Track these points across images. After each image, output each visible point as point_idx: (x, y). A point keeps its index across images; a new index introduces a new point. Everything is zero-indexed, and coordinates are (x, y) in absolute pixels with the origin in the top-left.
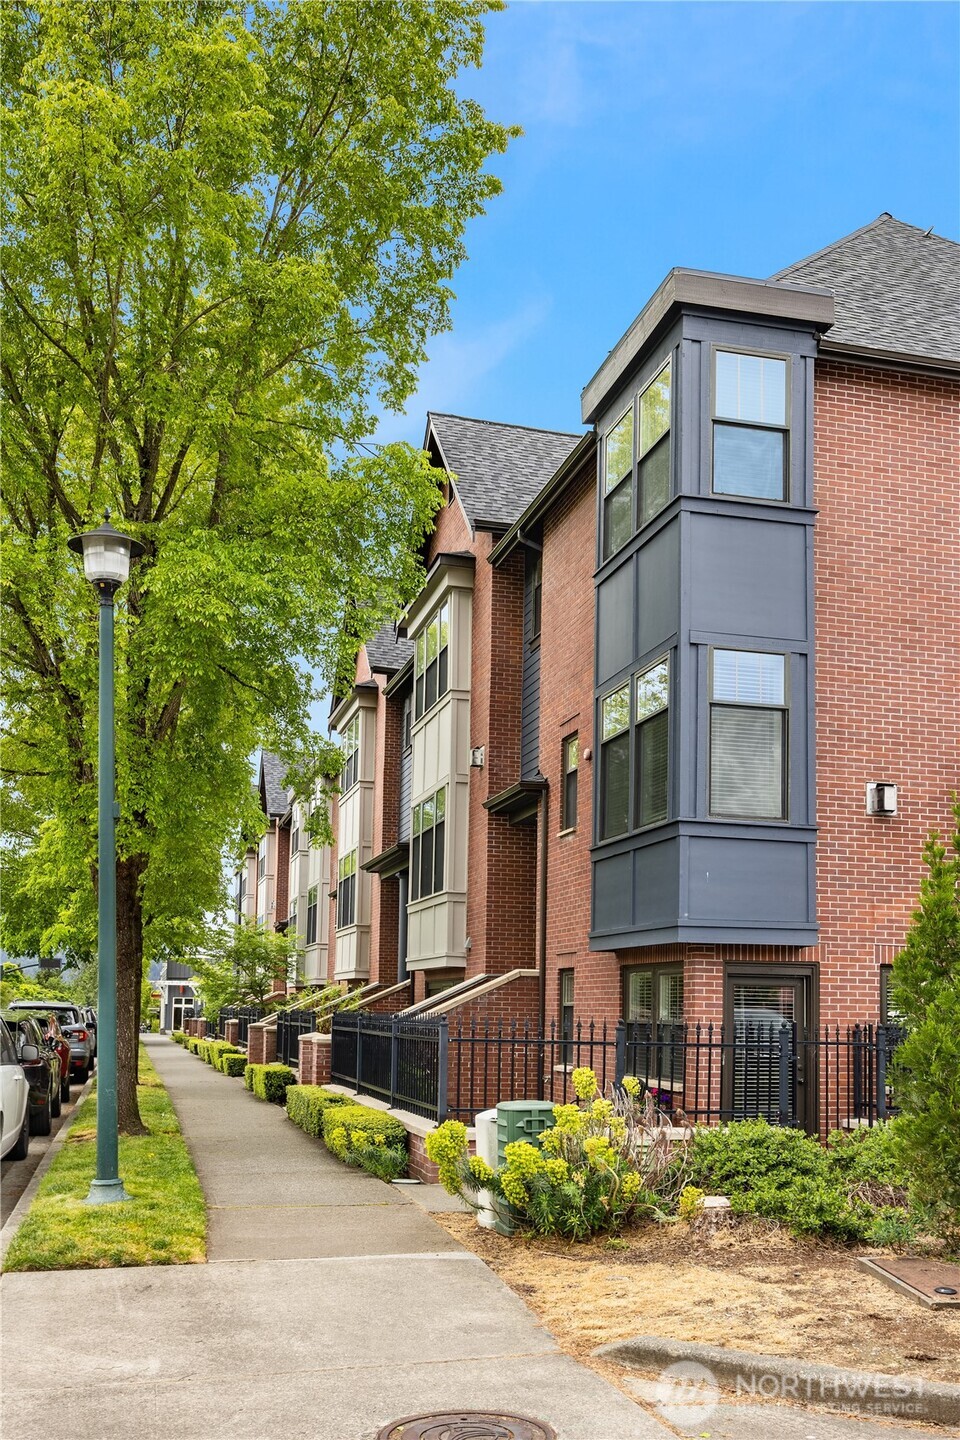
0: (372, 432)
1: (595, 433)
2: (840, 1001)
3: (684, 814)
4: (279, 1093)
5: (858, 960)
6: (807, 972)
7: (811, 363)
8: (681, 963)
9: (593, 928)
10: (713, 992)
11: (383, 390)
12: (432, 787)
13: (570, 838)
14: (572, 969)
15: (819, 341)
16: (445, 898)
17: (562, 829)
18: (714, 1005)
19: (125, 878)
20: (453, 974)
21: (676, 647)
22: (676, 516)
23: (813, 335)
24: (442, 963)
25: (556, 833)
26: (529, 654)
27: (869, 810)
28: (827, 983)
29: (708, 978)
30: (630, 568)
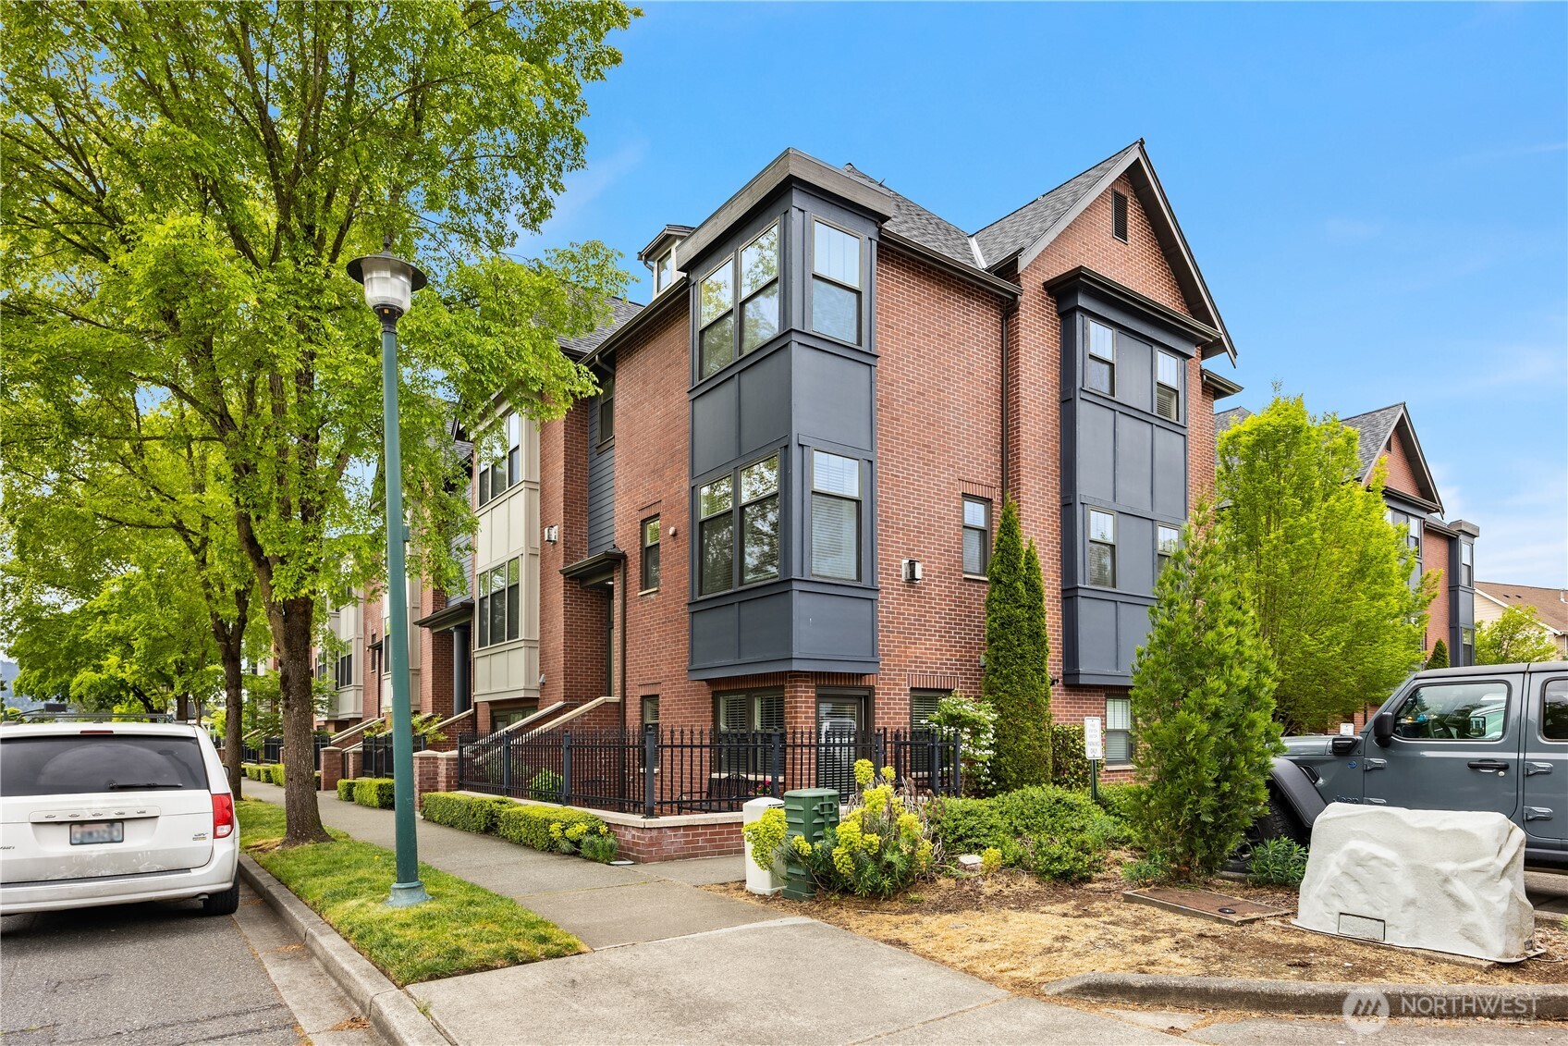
0: (512, 245)
1: (687, 279)
2: (887, 713)
3: (796, 575)
4: (390, 801)
5: (897, 685)
6: (866, 693)
7: (874, 243)
8: (783, 687)
9: (692, 662)
10: (809, 707)
11: (521, 212)
12: (501, 557)
13: (653, 596)
14: (658, 696)
15: (880, 229)
16: (522, 644)
17: (642, 590)
18: (809, 718)
19: (302, 614)
20: (527, 704)
21: (786, 447)
22: (786, 345)
23: (877, 223)
24: (521, 695)
25: (636, 591)
26: (595, 455)
27: (903, 579)
28: (879, 700)
29: (806, 697)
30: (732, 386)
